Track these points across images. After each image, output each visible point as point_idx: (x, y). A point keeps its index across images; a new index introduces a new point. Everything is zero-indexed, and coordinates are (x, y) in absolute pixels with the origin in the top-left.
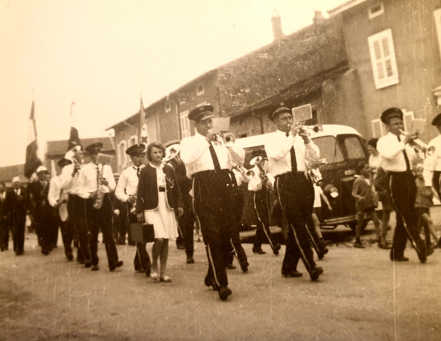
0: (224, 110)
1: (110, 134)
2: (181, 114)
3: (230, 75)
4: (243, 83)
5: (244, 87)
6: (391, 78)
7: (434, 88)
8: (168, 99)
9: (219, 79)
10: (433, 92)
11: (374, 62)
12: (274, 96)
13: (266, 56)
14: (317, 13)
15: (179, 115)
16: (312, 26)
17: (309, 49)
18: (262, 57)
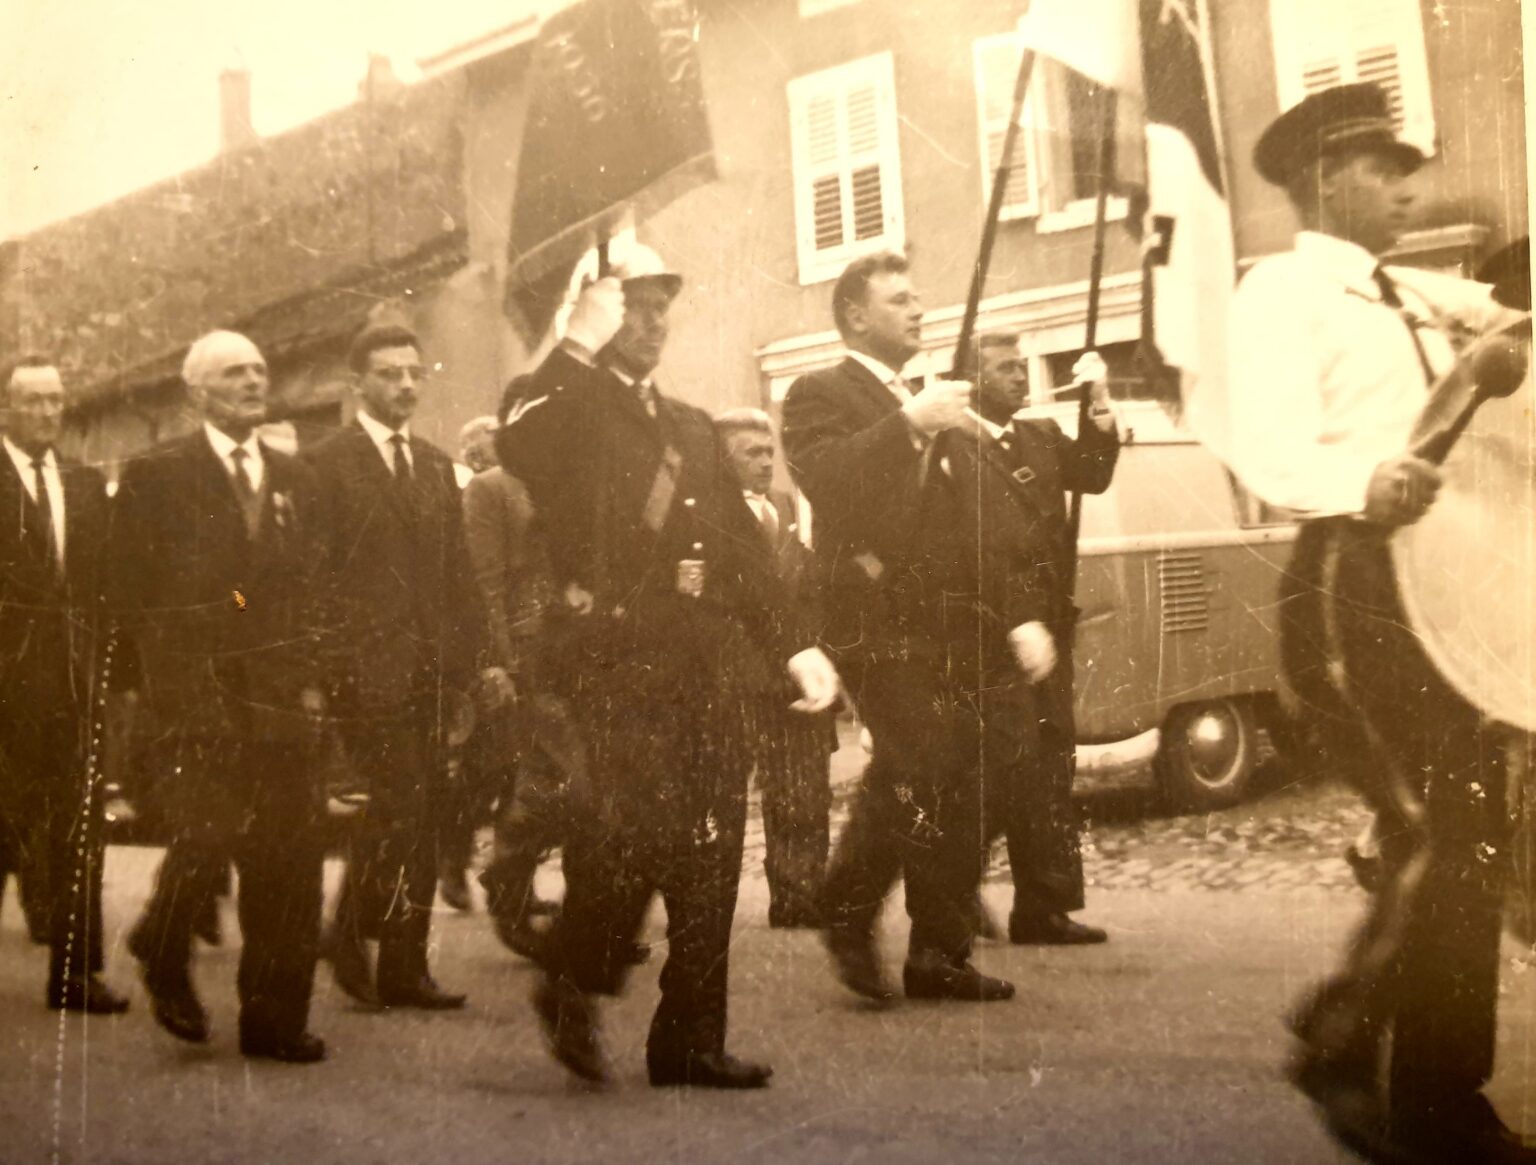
3: (59, 262)
4: (99, 291)
5: (101, 307)
7: (762, 347)
9: (21, 276)
10: (760, 359)
13: (185, 203)
14: (378, 63)
16: (357, 107)
17: (336, 187)
18: (173, 207)
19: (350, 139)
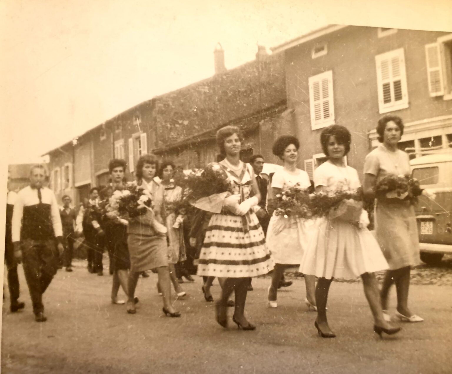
0: (160, 140)
1: (45, 161)
2: (116, 142)
3: (168, 105)
4: (181, 114)
5: (182, 118)
6: (327, 119)
7: (369, 131)
8: (104, 127)
9: (157, 109)
10: (369, 135)
11: (312, 103)
12: (213, 130)
13: (206, 89)
14: (260, 48)
15: (114, 144)
16: (255, 62)
17: (250, 86)
18: (203, 90)
19: (254, 72)
